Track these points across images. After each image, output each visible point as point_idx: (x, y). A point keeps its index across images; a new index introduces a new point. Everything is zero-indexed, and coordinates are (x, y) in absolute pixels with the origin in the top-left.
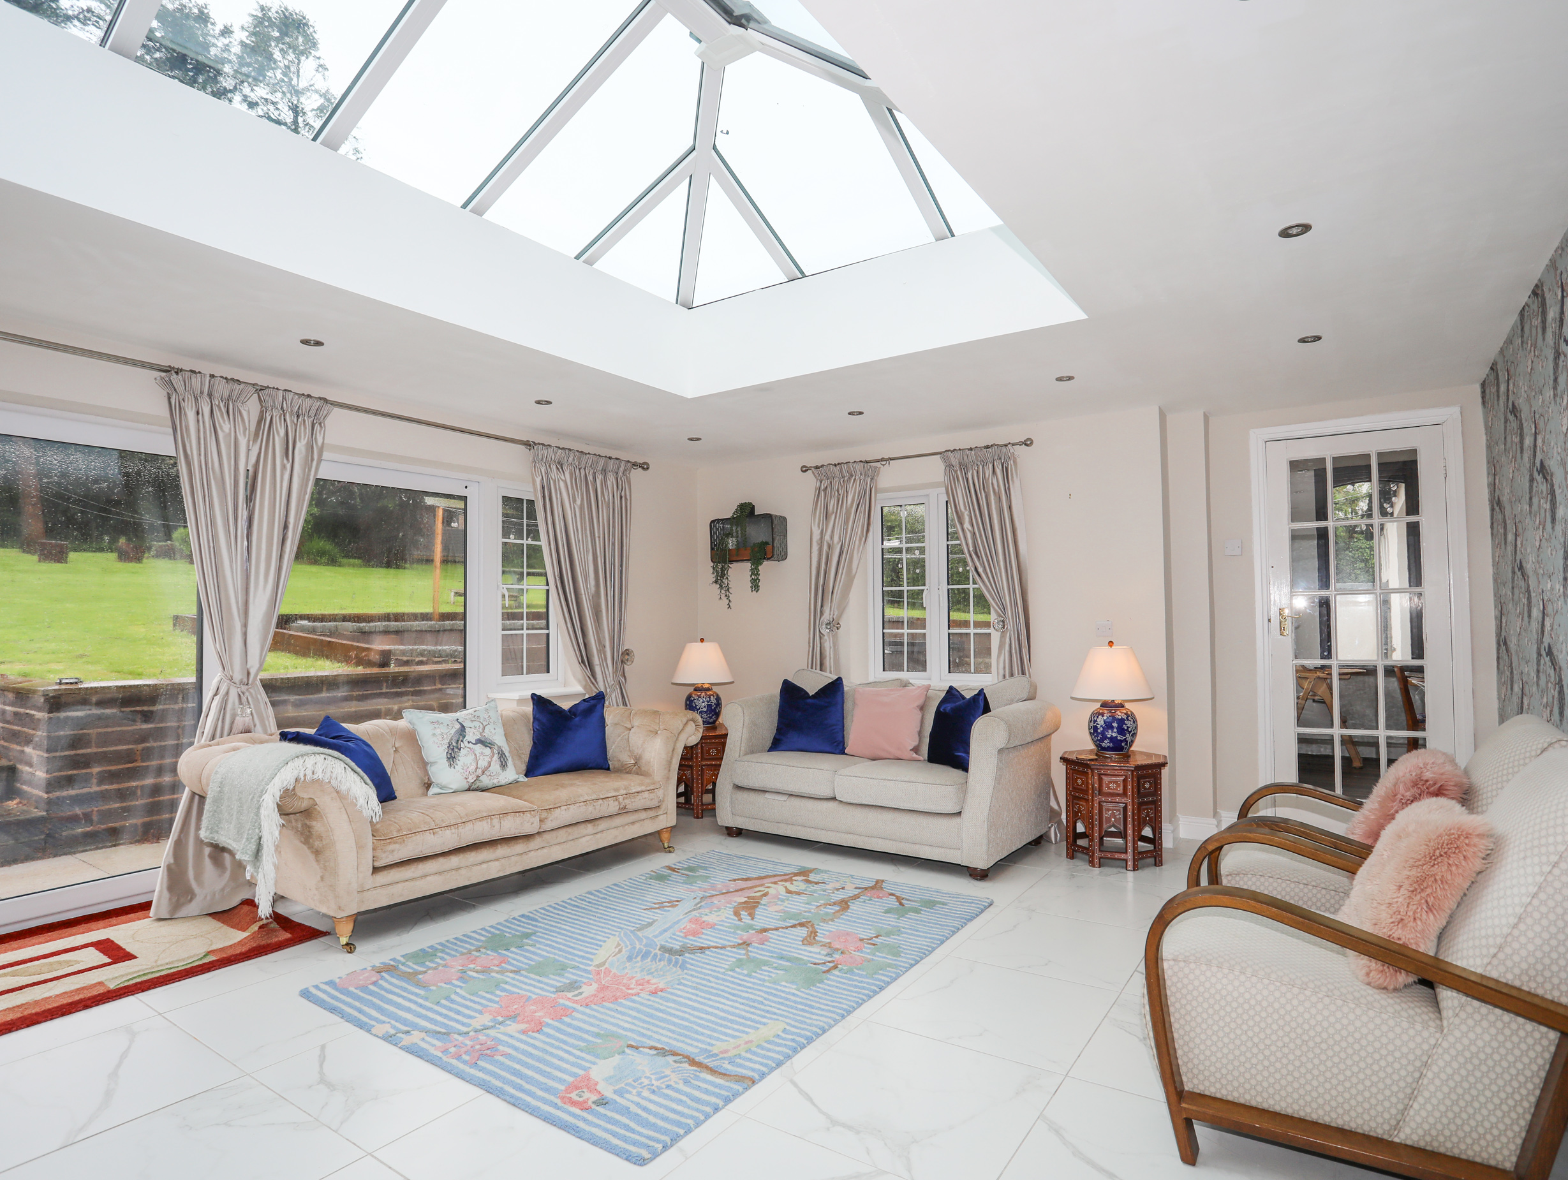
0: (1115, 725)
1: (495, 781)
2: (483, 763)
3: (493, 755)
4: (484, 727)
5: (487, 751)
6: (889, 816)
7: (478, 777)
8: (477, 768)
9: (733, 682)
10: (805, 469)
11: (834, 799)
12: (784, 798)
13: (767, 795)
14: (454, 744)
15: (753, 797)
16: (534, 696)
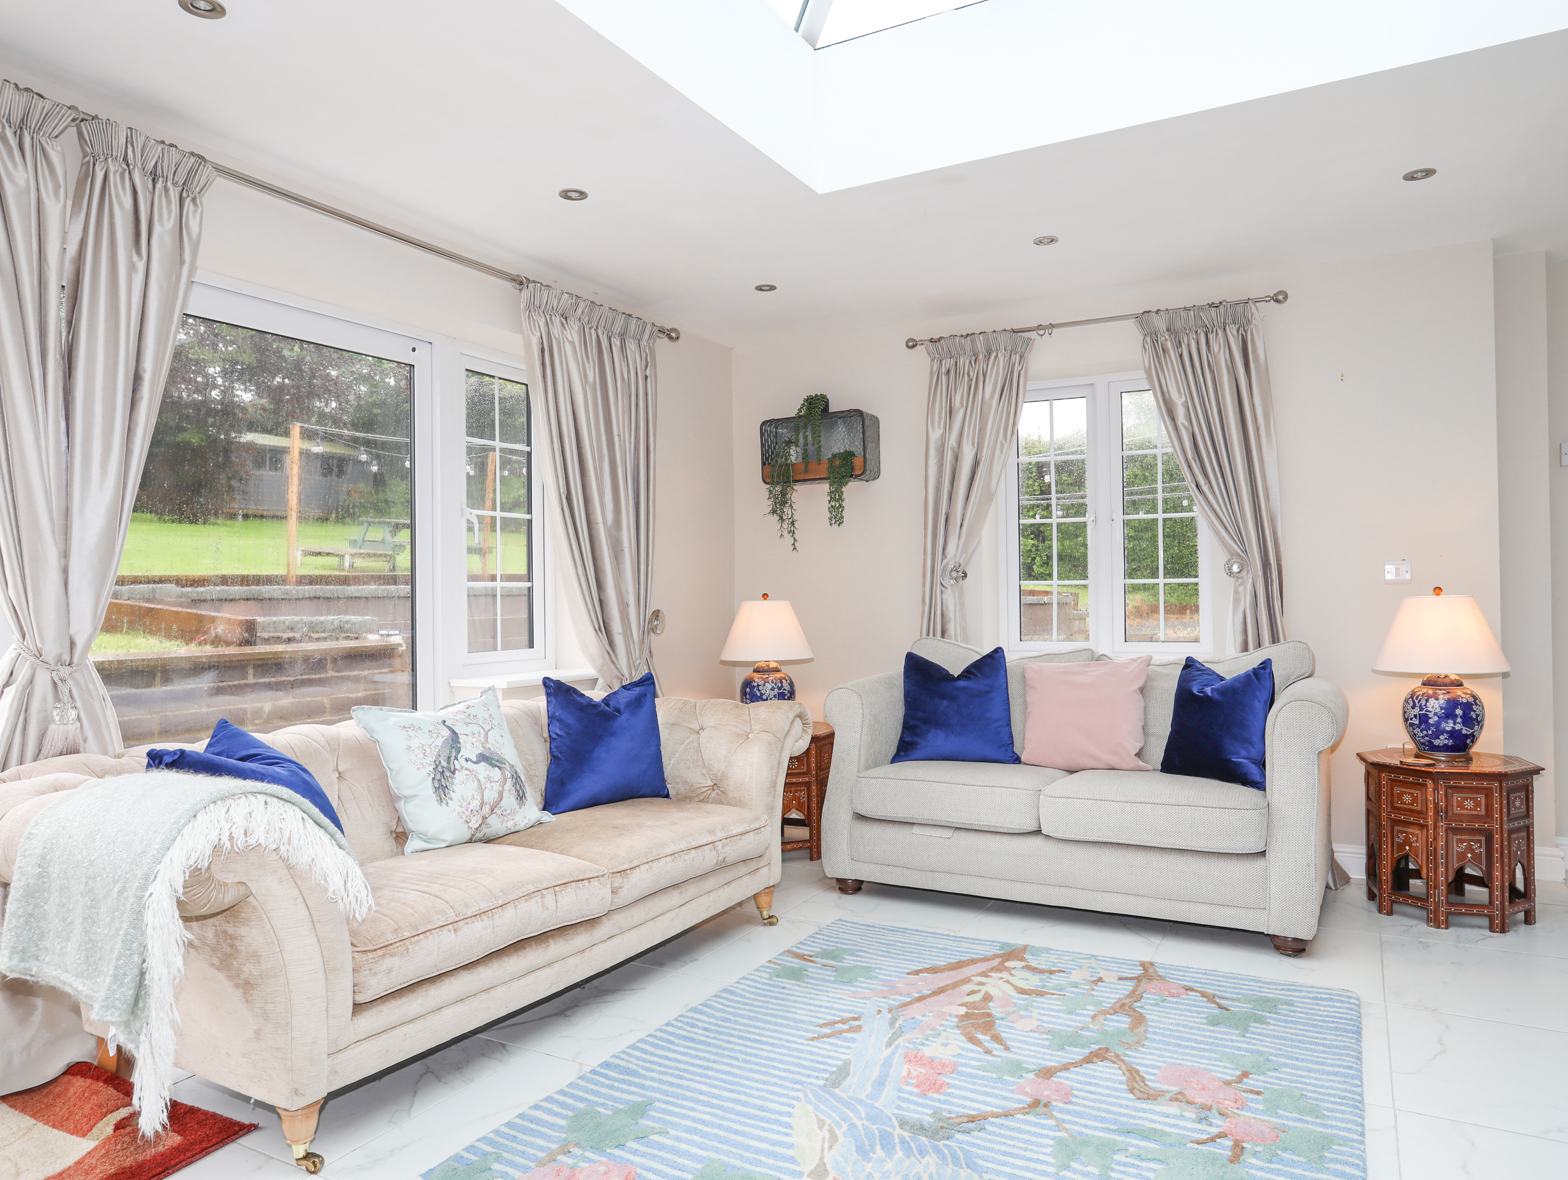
0: (1459, 712)
1: (510, 824)
2: (491, 795)
3: (505, 780)
4: (487, 733)
5: (496, 773)
6: (1141, 858)
7: (484, 818)
8: (482, 804)
9: (811, 660)
10: (912, 344)
11: (1038, 832)
12: (948, 833)
13: (916, 830)
14: (444, 764)
15: (891, 832)
16: (547, 682)
